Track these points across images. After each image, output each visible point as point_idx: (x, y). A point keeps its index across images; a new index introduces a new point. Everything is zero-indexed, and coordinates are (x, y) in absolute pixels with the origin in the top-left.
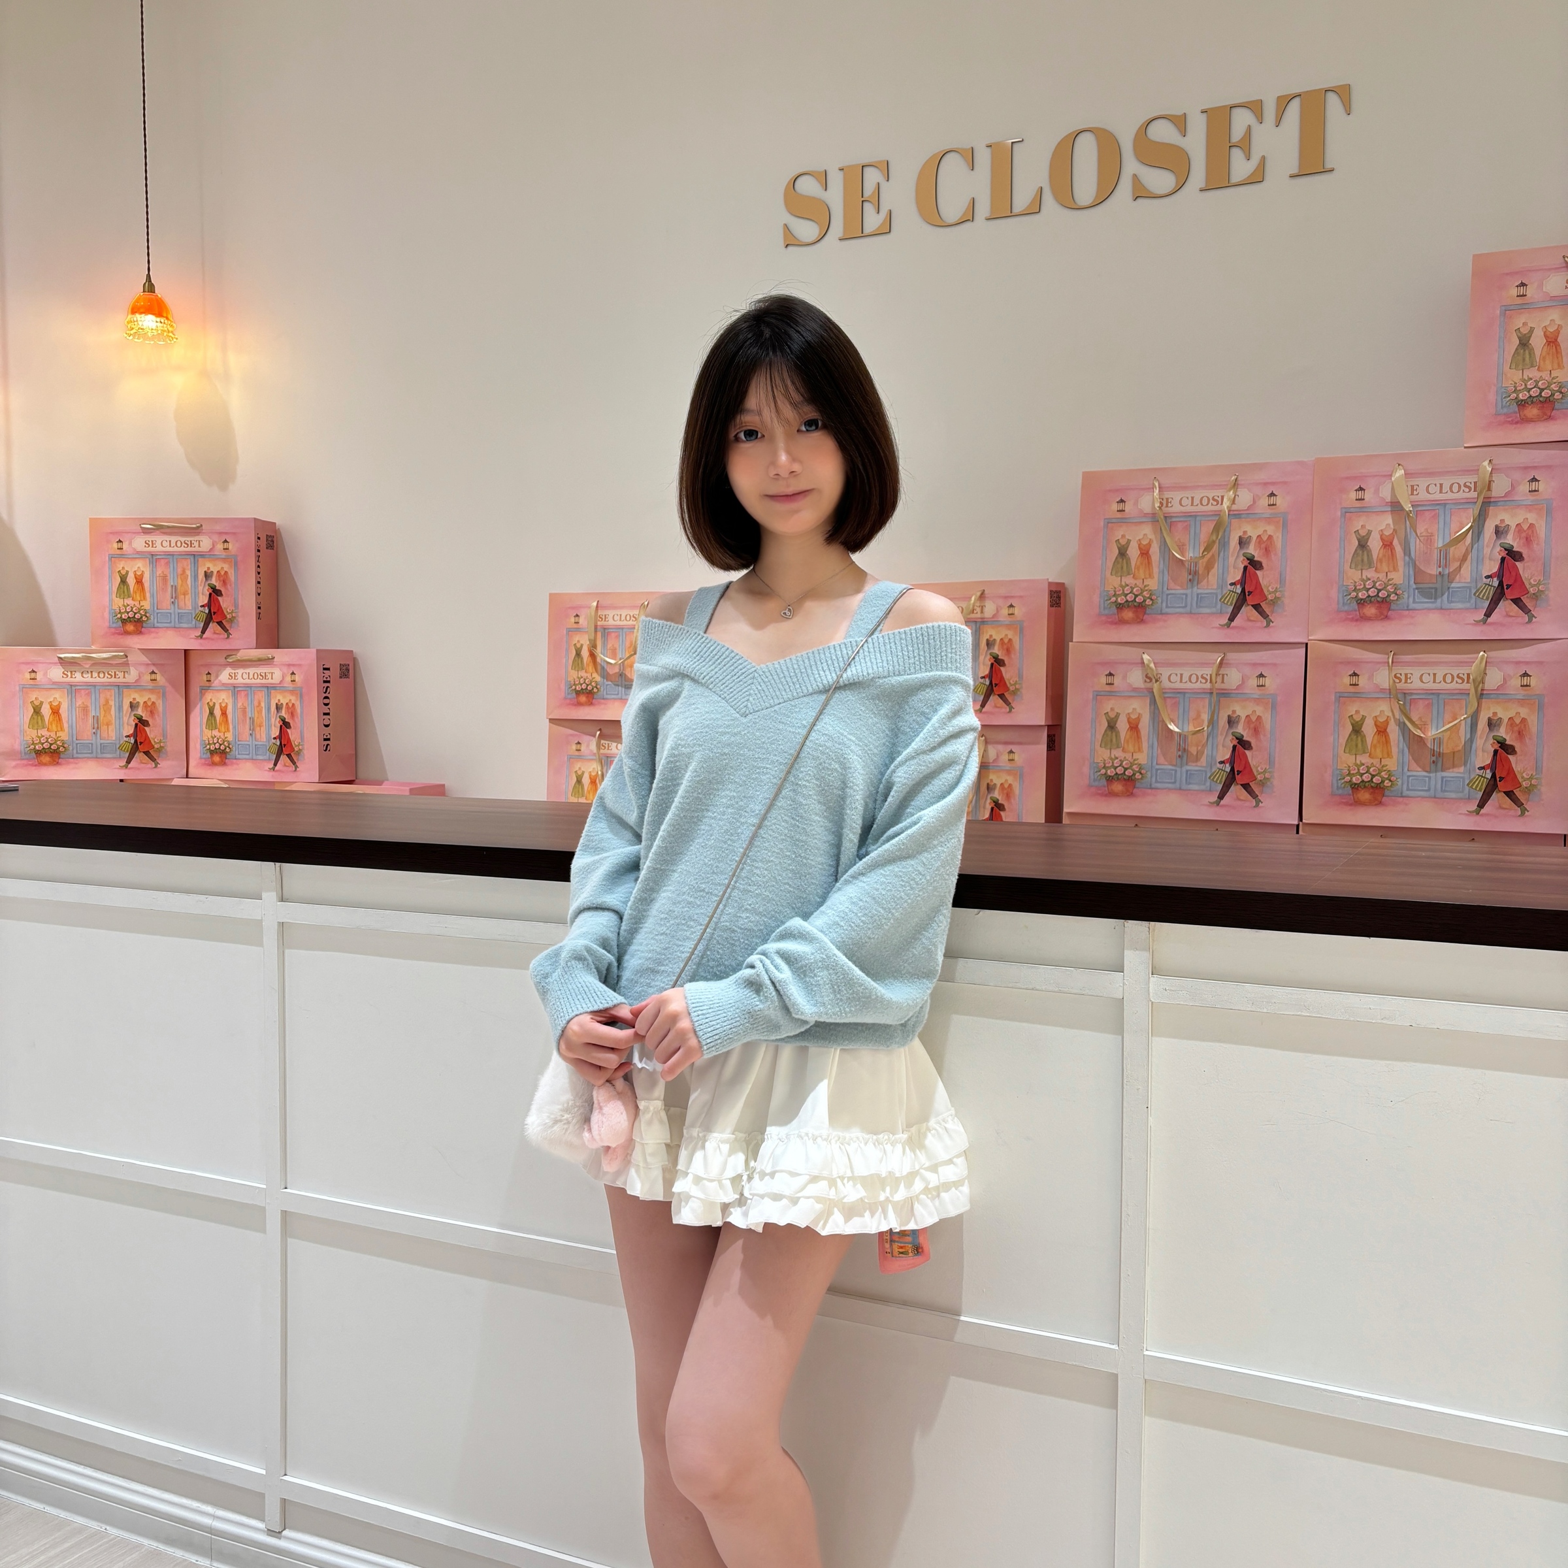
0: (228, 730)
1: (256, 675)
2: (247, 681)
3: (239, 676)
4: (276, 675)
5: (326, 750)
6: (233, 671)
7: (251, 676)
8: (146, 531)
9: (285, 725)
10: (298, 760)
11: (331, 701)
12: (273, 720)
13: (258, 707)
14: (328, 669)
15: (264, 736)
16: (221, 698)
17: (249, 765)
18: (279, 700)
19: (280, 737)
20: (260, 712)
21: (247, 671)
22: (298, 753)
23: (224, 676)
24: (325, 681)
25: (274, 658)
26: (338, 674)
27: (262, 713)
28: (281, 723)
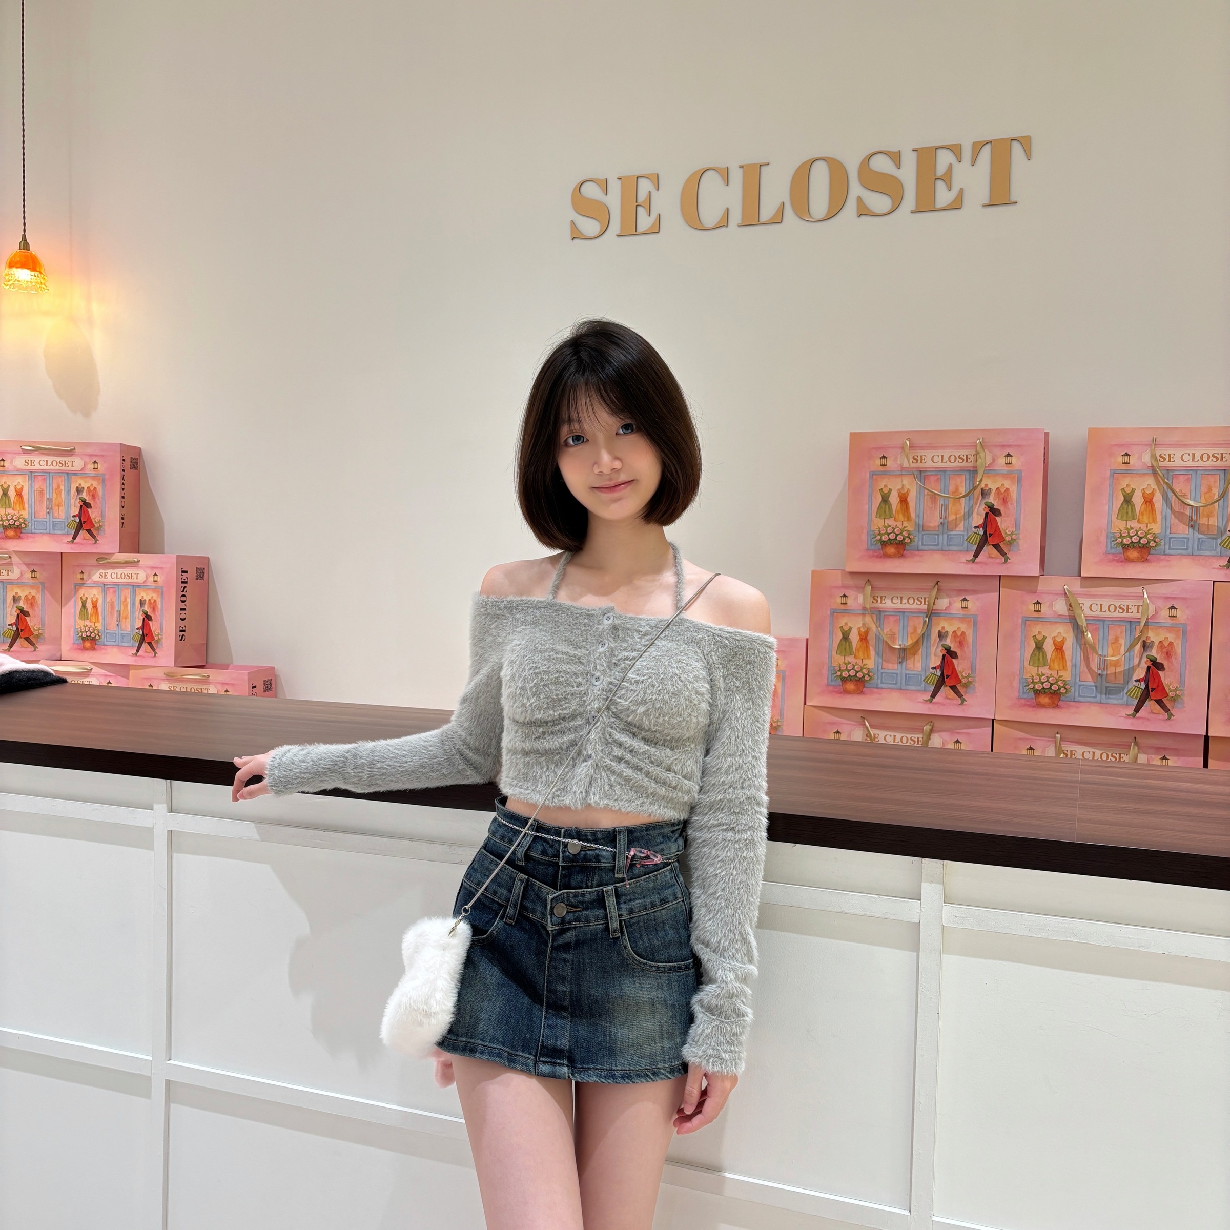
0: (98, 621)
1: (123, 575)
2: (116, 580)
3: (109, 576)
4: (141, 576)
5: (181, 640)
6: (104, 572)
7: (119, 576)
8: (26, 452)
9: (147, 618)
10: (157, 647)
11: (188, 599)
12: (137, 613)
13: (124, 602)
14: (186, 572)
15: (129, 626)
16: (91, 594)
17: (115, 650)
18: (143, 597)
19: (143, 628)
20: (126, 606)
21: (116, 571)
22: (157, 642)
23: (96, 576)
24: (183, 582)
25: (139, 561)
26: (195, 577)
27: (127, 608)
28: (144, 616)
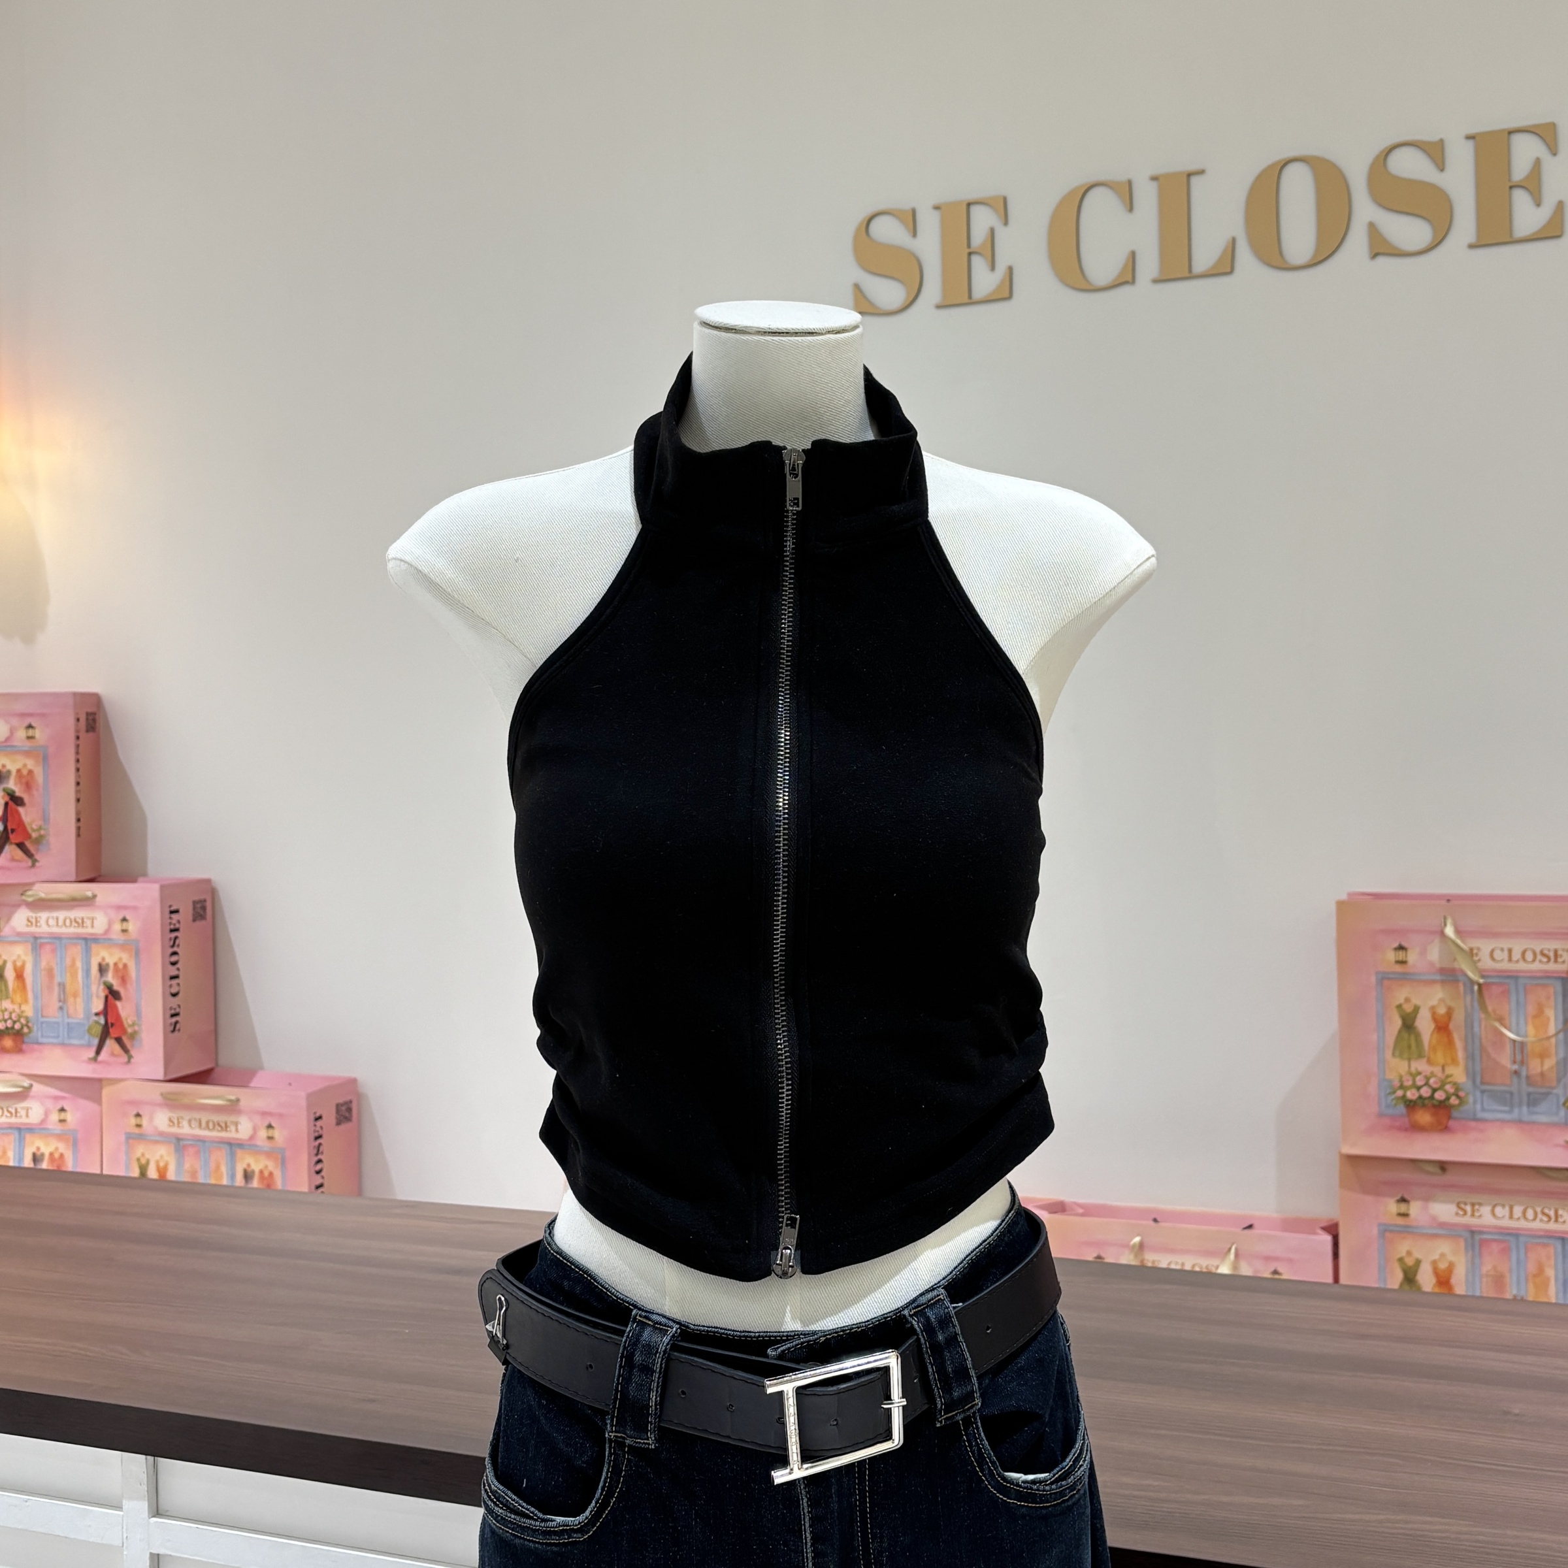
0: (26, 1001)
1: (68, 922)
2: (55, 930)
3: (43, 922)
4: (98, 922)
5: (173, 1031)
6: (34, 915)
7: (61, 923)
9: (113, 994)
10: (133, 1046)
11: (182, 958)
12: (94, 988)
13: (71, 967)
14: (177, 911)
15: (80, 1010)
16: (14, 953)
17: (58, 1052)
18: (103, 959)
19: (105, 1012)
20: (74, 975)
21: (55, 914)
22: (133, 1036)
23: (20, 920)
24: (172, 931)
25: (95, 896)
26: (191, 918)
27: (77, 977)
28: (107, 992)
